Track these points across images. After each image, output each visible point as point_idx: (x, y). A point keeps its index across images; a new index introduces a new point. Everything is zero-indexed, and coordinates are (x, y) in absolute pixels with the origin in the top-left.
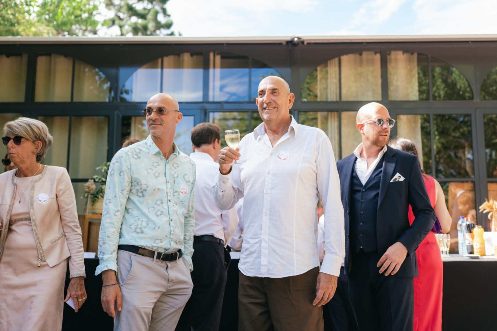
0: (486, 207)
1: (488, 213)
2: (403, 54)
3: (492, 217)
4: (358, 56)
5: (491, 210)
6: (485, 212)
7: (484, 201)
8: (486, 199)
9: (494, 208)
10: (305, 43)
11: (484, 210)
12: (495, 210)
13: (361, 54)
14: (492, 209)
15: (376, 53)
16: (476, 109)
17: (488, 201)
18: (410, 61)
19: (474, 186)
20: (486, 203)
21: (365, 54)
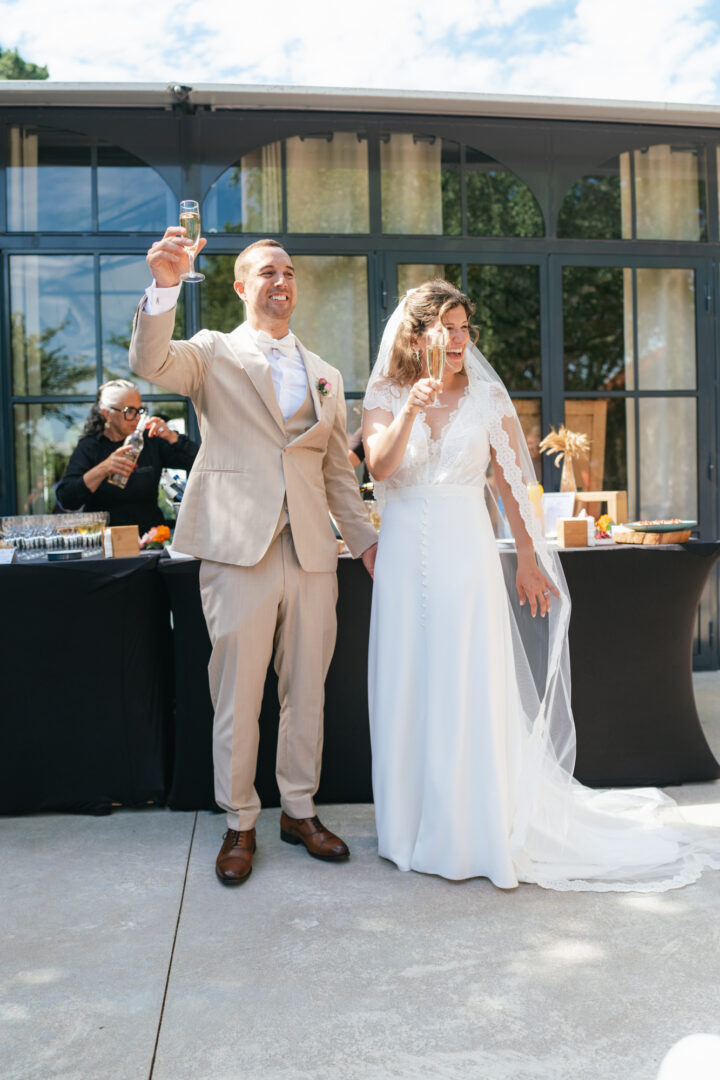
0: (552, 444)
1: (555, 455)
2: (415, 142)
3: (562, 462)
4: (324, 141)
5: (561, 449)
6: (549, 453)
7: (550, 431)
8: (553, 428)
9: (567, 444)
10: (213, 109)
11: (549, 449)
12: (568, 448)
13: (330, 140)
14: (564, 446)
15: (360, 138)
16: (549, 255)
17: (557, 432)
18: (426, 157)
19: (540, 407)
20: (552, 434)
21: (338, 137)
